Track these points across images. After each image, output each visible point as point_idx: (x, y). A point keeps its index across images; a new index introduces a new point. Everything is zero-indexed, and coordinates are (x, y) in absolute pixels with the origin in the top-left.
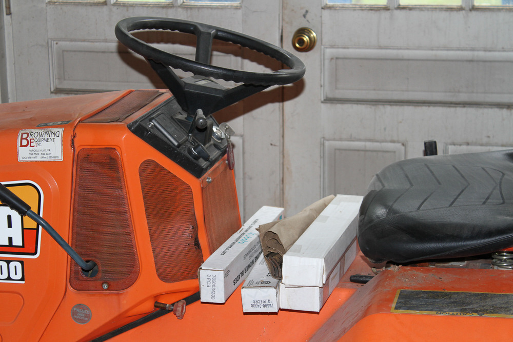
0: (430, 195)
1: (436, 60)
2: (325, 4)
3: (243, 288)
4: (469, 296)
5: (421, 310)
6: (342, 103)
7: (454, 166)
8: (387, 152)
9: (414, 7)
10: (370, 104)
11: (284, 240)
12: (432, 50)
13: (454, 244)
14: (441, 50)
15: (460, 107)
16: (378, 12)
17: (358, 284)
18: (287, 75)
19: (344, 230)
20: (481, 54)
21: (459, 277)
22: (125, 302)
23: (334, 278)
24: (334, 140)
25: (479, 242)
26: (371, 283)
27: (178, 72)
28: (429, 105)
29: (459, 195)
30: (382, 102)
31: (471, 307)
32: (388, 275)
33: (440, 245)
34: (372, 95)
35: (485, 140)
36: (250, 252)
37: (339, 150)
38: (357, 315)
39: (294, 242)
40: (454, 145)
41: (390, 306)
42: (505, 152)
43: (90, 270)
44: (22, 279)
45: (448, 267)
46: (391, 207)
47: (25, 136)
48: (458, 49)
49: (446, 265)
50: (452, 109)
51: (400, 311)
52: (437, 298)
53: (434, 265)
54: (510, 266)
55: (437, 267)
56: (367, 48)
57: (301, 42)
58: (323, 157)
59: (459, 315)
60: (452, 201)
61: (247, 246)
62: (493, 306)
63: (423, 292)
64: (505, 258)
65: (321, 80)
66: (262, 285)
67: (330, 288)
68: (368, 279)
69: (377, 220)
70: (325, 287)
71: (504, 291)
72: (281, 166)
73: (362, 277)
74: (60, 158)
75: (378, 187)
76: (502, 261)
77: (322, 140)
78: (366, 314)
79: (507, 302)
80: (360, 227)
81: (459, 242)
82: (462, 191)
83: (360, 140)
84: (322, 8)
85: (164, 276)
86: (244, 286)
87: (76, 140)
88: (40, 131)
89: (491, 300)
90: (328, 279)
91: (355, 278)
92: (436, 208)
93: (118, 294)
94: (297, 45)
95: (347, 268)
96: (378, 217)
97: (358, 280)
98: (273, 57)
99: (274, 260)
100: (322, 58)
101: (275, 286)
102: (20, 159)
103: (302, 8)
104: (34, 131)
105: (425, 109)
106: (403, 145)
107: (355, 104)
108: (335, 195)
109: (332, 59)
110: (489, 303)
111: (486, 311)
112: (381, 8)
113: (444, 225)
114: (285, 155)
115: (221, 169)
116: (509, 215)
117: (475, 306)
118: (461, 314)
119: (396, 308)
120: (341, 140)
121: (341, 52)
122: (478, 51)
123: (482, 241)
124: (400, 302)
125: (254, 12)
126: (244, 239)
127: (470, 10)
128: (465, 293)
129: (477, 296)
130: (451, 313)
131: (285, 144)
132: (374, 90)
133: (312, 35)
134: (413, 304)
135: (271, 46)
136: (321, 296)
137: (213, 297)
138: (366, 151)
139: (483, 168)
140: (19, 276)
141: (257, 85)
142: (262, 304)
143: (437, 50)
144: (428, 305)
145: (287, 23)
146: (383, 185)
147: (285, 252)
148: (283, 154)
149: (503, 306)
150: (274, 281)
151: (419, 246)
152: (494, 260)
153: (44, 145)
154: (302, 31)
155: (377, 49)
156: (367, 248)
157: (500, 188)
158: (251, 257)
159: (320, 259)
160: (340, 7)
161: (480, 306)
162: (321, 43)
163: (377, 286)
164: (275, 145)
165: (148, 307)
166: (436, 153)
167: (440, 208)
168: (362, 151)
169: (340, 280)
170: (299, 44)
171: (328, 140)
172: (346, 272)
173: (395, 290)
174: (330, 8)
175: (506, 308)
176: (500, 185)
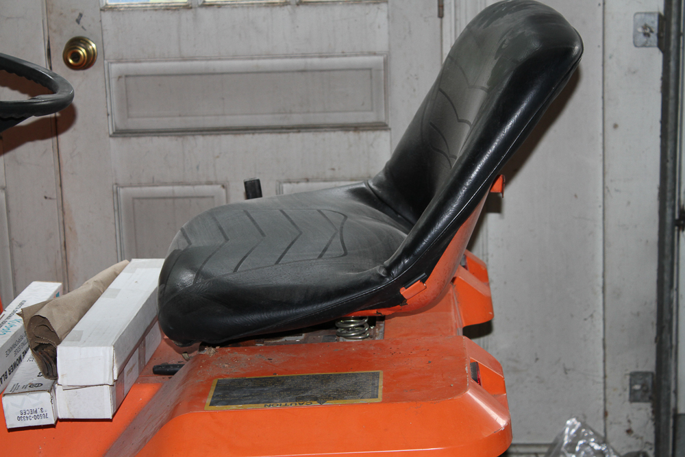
0: (251, 251)
1: (259, 72)
2: (104, 4)
3: (4, 395)
4: (307, 379)
5: (245, 404)
6: (138, 136)
7: (282, 211)
8: (203, 197)
9: (224, 3)
10: (175, 136)
11: (57, 326)
12: (252, 59)
13: (283, 313)
14: (264, 58)
15: (294, 132)
16: (177, 12)
17: (164, 376)
18: (47, 103)
19: (141, 306)
20: (316, 62)
21: (294, 356)
23: (131, 370)
24: (131, 186)
25: (315, 307)
26: (181, 374)
28: (253, 131)
29: (289, 247)
30: (192, 131)
31: (309, 393)
32: (201, 361)
33: (265, 316)
34: (177, 123)
35: (329, 174)
36: (14, 346)
37: (139, 198)
38: (161, 418)
39: (72, 327)
40: (290, 182)
41: (203, 401)
42: (347, 188)
45: (280, 344)
46: (199, 270)
48: (286, 56)
49: (278, 341)
50: (284, 136)
51: (217, 407)
52: (265, 387)
53: (263, 343)
54: (360, 335)
55: (266, 345)
56: (166, 61)
57: (76, 56)
58: (117, 210)
59: (292, 406)
60: (279, 257)
61: (9, 337)
62: (338, 390)
63: (247, 379)
64: (352, 325)
65: (107, 107)
66: (31, 389)
67: (125, 385)
68: (176, 369)
69: (181, 289)
70: (118, 385)
71: (351, 369)
72: (62, 226)
73: (168, 366)
75: (183, 245)
76: (349, 330)
77: (115, 187)
78: (173, 414)
79: (356, 383)
80: (160, 299)
81: (289, 309)
82: (293, 243)
83: (165, 184)
84: (101, 10)
86: (5, 392)
89: (335, 382)
90: (121, 372)
91: (160, 369)
92: (259, 268)
94: (71, 61)
95: (150, 357)
96: (184, 285)
97: (165, 371)
98: (29, 78)
99: (46, 354)
100: (107, 77)
101: (49, 389)
103: (73, 11)
105: (248, 137)
106: (223, 187)
107: (155, 136)
108: (130, 261)
109: (120, 77)
110: (332, 386)
111: (329, 398)
112: (180, 6)
113: (269, 290)
114: (66, 212)
116: (352, 270)
117: (315, 392)
118: (296, 404)
119: (211, 404)
120: (140, 185)
121: (132, 67)
122: (311, 57)
123: (320, 306)
124: (218, 396)
125: (8, 18)
126: (5, 328)
127: (298, 4)
128: (301, 376)
129: (317, 379)
130: (283, 404)
131: (64, 197)
132: (180, 116)
133: (91, 47)
134: (234, 397)
135: (25, 64)
136: (113, 397)
138: (174, 198)
139: (319, 211)
141: (6, 117)
142: (33, 415)
143: (259, 59)
144: (253, 396)
145: (55, 31)
146: (189, 243)
147: (59, 342)
148: (63, 210)
149: (350, 388)
150: (47, 382)
151: (238, 320)
152: (339, 330)
154: (76, 42)
155: (180, 61)
156: (171, 328)
157: (341, 235)
158: (16, 352)
159: (108, 348)
160: (125, 8)
161: (321, 391)
162: (104, 57)
163: (188, 377)
164: (50, 198)
166: (260, 195)
167: (263, 267)
168: (170, 198)
169: (140, 373)
170: (72, 59)
171: (122, 187)
172: (149, 362)
173: (211, 380)
174: (112, 9)
175: (354, 391)
176: (341, 231)
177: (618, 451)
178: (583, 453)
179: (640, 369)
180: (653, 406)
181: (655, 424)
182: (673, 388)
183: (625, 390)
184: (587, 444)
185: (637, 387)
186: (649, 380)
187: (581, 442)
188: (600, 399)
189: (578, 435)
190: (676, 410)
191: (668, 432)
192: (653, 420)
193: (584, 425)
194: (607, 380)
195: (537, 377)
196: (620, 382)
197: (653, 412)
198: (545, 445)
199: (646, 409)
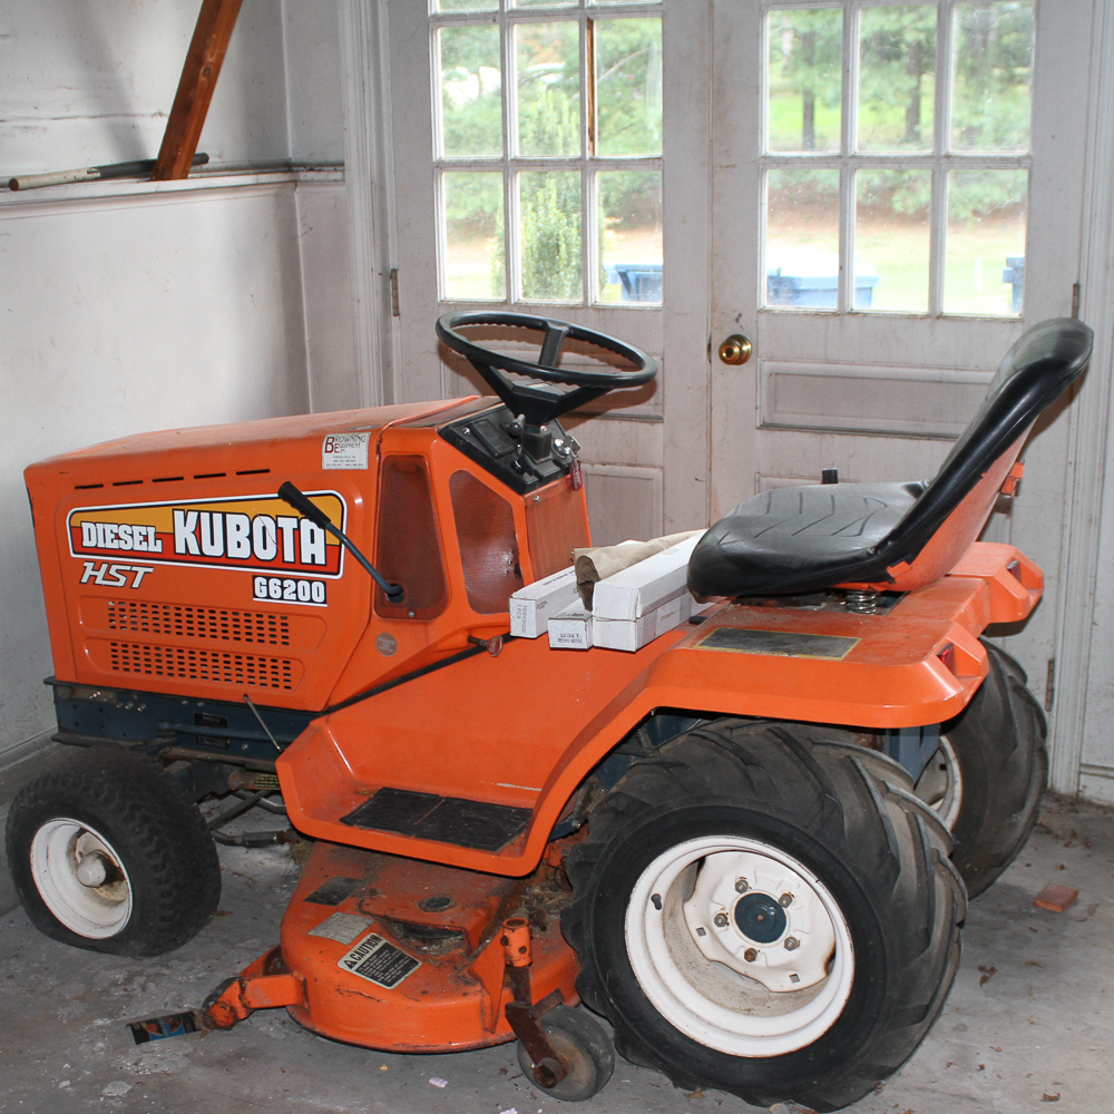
2: (762, 306)
3: (551, 619)
4: (793, 637)
5: (728, 648)
6: (782, 430)
9: (869, 312)
10: (815, 433)
16: (827, 317)
20: (952, 374)
22: (433, 633)
23: (667, 616)
24: (772, 476)
27: (503, 373)
29: (812, 524)
31: (786, 647)
34: (819, 421)
43: (396, 596)
44: (325, 602)
47: (330, 441)
50: (915, 442)
52: (754, 638)
54: (867, 610)
56: (813, 362)
57: (730, 352)
59: (766, 655)
60: (798, 531)
63: (744, 631)
64: (861, 600)
65: (756, 401)
66: (573, 617)
67: (658, 627)
69: (707, 548)
73: (702, 618)
74: (365, 466)
77: (757, 475)
79: (831, 645)
82: (819, 521)
83: (803, 477)
84: (758, 312)
85: (477, 605)
87: (382, 445)
88: (346, 435)
90: (644, 613)
92: (776, 538)
93: (425, 624)
94: (725, 355)
97: (696, 621)
100: (758, 371)
101: (585, 619)
102: (325, 467)
103: (734, 311)
104: (340, 435)
107: (797, 431)
109: (771, 374)
110: (810, 644)
111: (800, 651)
112: (832, 314)
114: (713, 494)
115: (561, 489)
117: (791, 646)
118: (770, 653)
119: (701, 645)
120: (779, 476)
121: (782, 366)
122: (948, 369)
124: (712, 639)
125: (677, 313)
127: (938, 319)
128: (788, 634)
129: (802, 637)
130: (759, 651)
131: (712, 480)
132: (821, 414)
133: (745, 346)
136: (638, 633)
137: (524, 630)
140: (322, 599)
142: (570, 639)
145: (717, 329)
147: (599, 580)
148: (710, 492)
149: (823, 648)
150: (584, 613)
152: (849, 604)
153: (349, 451)
154: (733, 340)
155: (825, 363)
157: (867, 519)
161: (797, 646)
162: (756, 354)
164: (700, 481)
165: (460, 641)
167: (779, 537)
171: (764, 476)
173: (714, 627)
174: (768, 311)
175: (824, 650)
176: (869, 517)
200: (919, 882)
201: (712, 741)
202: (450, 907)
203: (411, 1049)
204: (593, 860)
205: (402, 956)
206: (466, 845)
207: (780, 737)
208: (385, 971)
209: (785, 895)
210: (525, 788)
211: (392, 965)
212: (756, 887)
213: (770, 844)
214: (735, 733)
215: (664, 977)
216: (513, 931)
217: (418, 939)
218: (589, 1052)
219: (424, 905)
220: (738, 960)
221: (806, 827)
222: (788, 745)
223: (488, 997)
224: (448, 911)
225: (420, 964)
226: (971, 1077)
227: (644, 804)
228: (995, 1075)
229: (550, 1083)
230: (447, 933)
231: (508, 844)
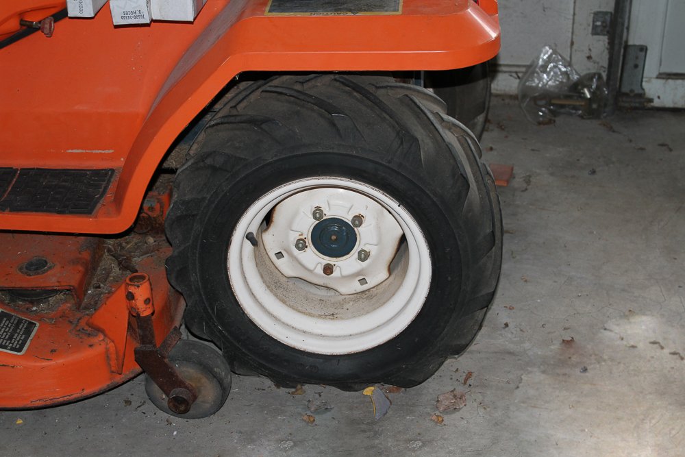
5: (296, 12)
31: (345, 6)
41: (263, 9)
51: (274, 14)
59: (332, 15)
62: (367, 5)
78: (240, 18)
111: (360, 10)
117: (349, 6)
118: (335, 14)
119: (269, 12)
124: (274, 5)
130: (325, 13)
136: (194, 4)
137: (81, 11)
142: (133, 16)
149: (377, 4)
161: (354, 5)
165: (13, 25)
175: (380, 6)
177: (579, 72)
178: (552, 73)
179: (602, 10)
180: (609, 39)
181: (609, 53)
182: (626, 25)
183: (589, 25)
184: (555, 67)
185: (598, 23)
186: (608, 18)
187: (552, 65)
188: (569, 32)
189: (549, 60)
190: (626, 42)
191: (619, 58)
192: (608, 49)
193: (555, 52)
194: (576, 17)
195: (522, 13)
196: (585, 19)
197: (609, 43)
198: (524, 66)
199: (604, 41)
200: (479, 194)
201: (291, 96)
202: (50, 268)
203: (49, 403)
204: (195, 213)
205: (20, 321)
206: (60, 212)
207: (348, 86)
208: (11, 338)
209: (355, 217)
210: (94, 152)
211: (15, 331)
212: (329, 213)
213: (356, 179)
214: (305, 85)
215: (261, 300)
216: (138, 287)
217: (23, 301)
218: (215, 377)
219: (24, 270)
220: (317, 275)
221: (389, 162)
222: (357, 92)
223: (112, 344)
224: (50, 273)
225: (38, 324)
226: (501, 335)
227: (241, 159)
228: (518, 330)
229: (183, 408)
230: (51, 292)
231: (99, 206)
